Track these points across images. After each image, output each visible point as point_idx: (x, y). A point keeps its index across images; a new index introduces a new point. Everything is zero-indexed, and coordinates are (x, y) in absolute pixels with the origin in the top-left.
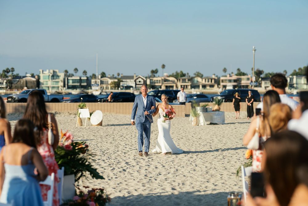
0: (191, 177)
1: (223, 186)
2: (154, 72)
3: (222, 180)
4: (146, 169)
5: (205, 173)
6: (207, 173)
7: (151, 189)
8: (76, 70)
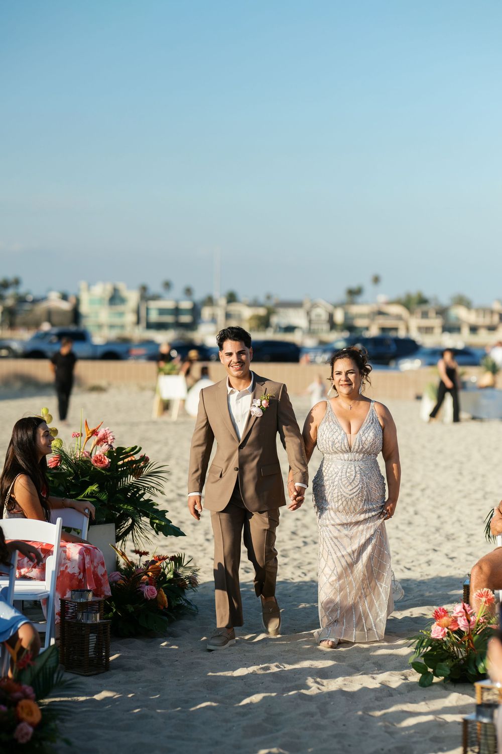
0: (398, 538)
1: (467, 561)
2: (354, 293)
3: (469, 546)
4: (297, 519)
5: (433, 530)
6: (438, 530)
7: (300, 563)
8: (167, 285)
